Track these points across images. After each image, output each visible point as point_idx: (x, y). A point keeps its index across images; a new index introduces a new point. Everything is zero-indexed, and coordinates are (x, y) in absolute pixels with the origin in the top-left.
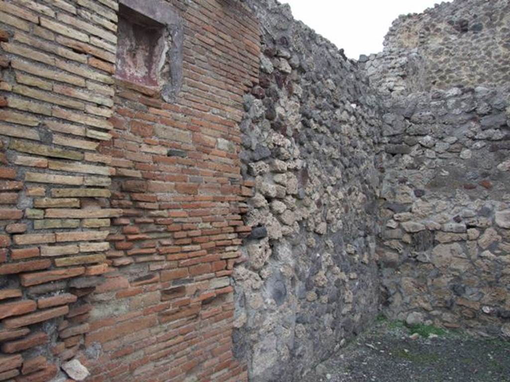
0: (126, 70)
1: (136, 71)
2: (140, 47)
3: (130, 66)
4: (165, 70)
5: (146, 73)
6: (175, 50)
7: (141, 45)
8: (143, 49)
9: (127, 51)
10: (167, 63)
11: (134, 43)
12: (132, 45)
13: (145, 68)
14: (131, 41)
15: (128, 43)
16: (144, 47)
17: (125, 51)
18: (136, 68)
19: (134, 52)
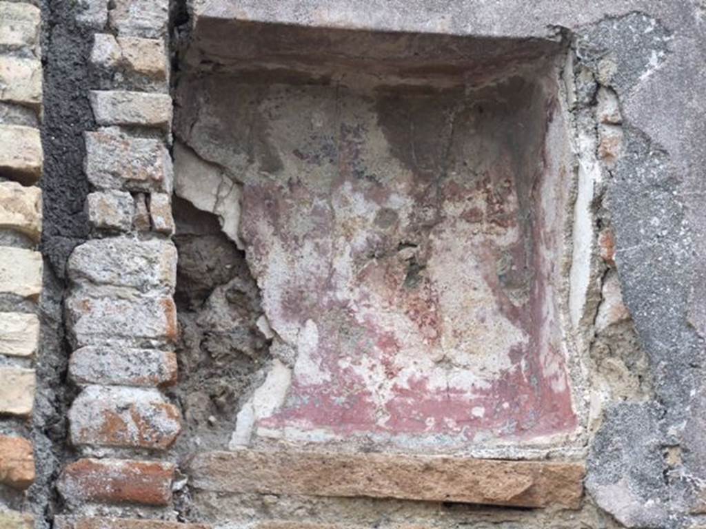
0: (362, 371)
1: (444, 362)
2: (451, 209)
3: (389, 342)
4: (605, 318)
5: (515, 354)
6: (659, 169)
7: (456, 194)
8: (472, 216)
9: (357, 259)
10: (606, 270)
11: (401, 202)
12: (387, 217)
13: (506, 323)
14: (377, 192)
15: (361, 207)
16: (481, 203)
17: (343, 264)
18: (435, 341)
19: (406, 253)
